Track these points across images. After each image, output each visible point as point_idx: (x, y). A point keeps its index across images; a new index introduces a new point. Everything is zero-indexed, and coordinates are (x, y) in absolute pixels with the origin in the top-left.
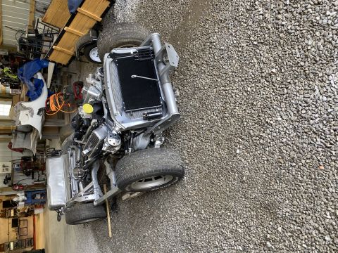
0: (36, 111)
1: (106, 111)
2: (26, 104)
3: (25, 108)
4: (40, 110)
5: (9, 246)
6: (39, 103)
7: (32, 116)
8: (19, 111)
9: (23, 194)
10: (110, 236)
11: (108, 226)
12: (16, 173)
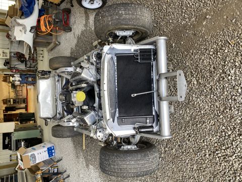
0: (28, 29)
1: (97, 99)
2: (20, 21)
3: (19, 25)
4: (32, 28)
5: (10, 101)
6: (31, 21)
7: (25, 33)
8: (14, 26)
9: (19, 76)
10: (84, 148)
11: (83, 139)
12: (13, 59)
